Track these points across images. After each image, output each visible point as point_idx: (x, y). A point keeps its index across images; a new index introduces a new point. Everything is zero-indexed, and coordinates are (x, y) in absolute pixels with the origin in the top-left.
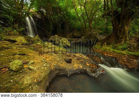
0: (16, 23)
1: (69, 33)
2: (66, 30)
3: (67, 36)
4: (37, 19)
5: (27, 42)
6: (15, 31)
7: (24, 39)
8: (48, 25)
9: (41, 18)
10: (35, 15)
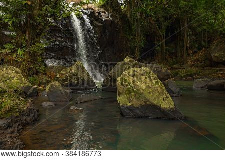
0: (24, 33)
1: (195, 53)
2: (183, 46)
3: (187, 63)
4: (102, 23)
5: (28, 85)
6: (20, 52)
7: (19, 73)
8: (129, 35)
9: (112, 19)
10: (97, 14)
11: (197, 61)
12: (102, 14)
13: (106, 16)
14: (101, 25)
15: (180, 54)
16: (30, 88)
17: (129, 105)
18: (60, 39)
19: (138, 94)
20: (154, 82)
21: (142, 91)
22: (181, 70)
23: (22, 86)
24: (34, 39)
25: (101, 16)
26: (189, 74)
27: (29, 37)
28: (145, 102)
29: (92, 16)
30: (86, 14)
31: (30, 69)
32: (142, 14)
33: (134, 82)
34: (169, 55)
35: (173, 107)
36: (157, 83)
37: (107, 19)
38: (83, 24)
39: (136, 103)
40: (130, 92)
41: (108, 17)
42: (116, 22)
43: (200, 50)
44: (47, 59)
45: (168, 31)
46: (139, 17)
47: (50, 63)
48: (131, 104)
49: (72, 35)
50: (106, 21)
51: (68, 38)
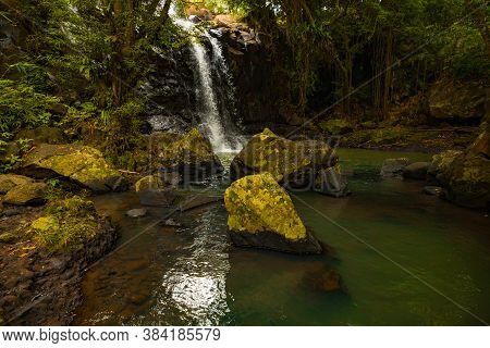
0: (109, 84)
1: (403, 99)
2: (383, 87)
3: (388, 117)
4: (242, 51)
5: (114, 173)
6: (104, 115)
7: (98, 157)
8: (289, 68)
9: (259, 42)
10: (234, 35)
11: (405, 114)
12: (244, 33)
13: (249, 37)
14: (241, 53)
15: (377, 102)
16: (115, 179)
17: (242, 229)
18: (172, 81)
19: (254, 215)
20: (278, 198)
21: (258, 212)
22: (375, 131)
23: (104, 176)
24: (125, 93)
25: (241, 38)
26: (388, 138)
27: (117, 91)
28: (264, 228)
29: (225, 39)
30: (214, 35)
31: (119, 143)
32: (309, 35)
33: (247, 197)
34: (359, 103)
35: (302, 236)
36: (282, 200)
37: (252, 42)
38: (210, 53)
39: (251, 227)
40: (243, 212)
41: (253, 39)
42: (267, 46)
43: (413, 93)
44: (152, 115)
45: (356, 61)
46: (304, 40)
47: (157, 123)
48: (243, 229)
49: (191, 73)
50: (249, 45)
51: (185, 79)
